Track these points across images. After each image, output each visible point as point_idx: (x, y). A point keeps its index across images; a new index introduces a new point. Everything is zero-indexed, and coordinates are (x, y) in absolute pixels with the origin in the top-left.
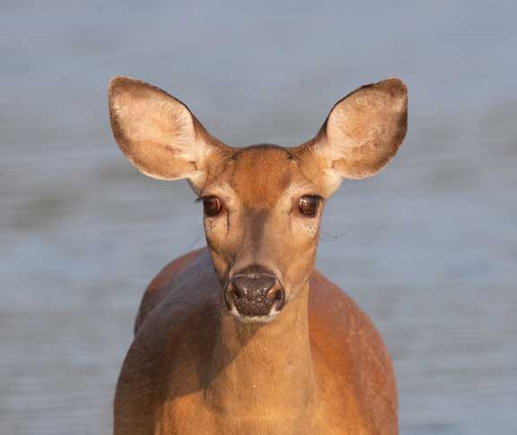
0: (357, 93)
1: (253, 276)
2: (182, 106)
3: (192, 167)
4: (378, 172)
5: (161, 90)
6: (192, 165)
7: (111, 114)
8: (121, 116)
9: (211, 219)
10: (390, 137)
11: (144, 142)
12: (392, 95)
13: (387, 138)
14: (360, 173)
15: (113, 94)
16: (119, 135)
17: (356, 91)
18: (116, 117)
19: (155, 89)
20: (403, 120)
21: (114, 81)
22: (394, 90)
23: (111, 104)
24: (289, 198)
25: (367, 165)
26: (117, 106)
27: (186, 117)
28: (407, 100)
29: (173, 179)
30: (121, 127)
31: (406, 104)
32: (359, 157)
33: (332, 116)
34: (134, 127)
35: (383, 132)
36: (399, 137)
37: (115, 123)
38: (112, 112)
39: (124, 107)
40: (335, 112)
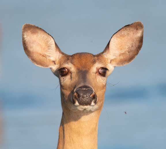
0: (122, 29)
1: (84, 89)
2: (51, 37)
3: (53, 63)
4: (130, 63)
5: (43, 30)
6: (53, 62)
7: (23, 40)
8: (27, 41)
9: (63, 77)
10: (135, 48)
11: (35, 52)
12: (137, 29)
13: (134, 48)
14: (122, 64)
15: (24, 31)
16: (26, 48)
17: (122, 28)
18: (25, 41)
19: (40, 29)
20: (141, 40)
21: (25, 26)
22: (138, 27)
23: (23, 35)
24: (95, 67)
25: (126, 60)
26: (25, 36)
27: (52, 42)
28: (143, 31)
29: (46, 67)
30: (27, 45)
31: (143, 33)
32: (122, 57)
33: (112, 40)
34: (31, 46)
35: (132, 46)
36: (139, 47)
37: (24, 43)
38: (23, 39)
39: (28, 37)
40: (113, 38)
